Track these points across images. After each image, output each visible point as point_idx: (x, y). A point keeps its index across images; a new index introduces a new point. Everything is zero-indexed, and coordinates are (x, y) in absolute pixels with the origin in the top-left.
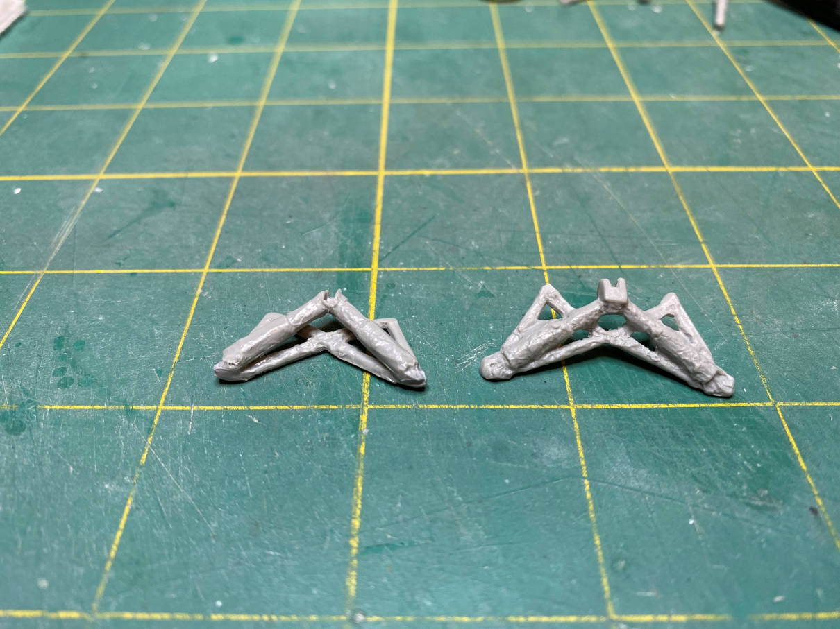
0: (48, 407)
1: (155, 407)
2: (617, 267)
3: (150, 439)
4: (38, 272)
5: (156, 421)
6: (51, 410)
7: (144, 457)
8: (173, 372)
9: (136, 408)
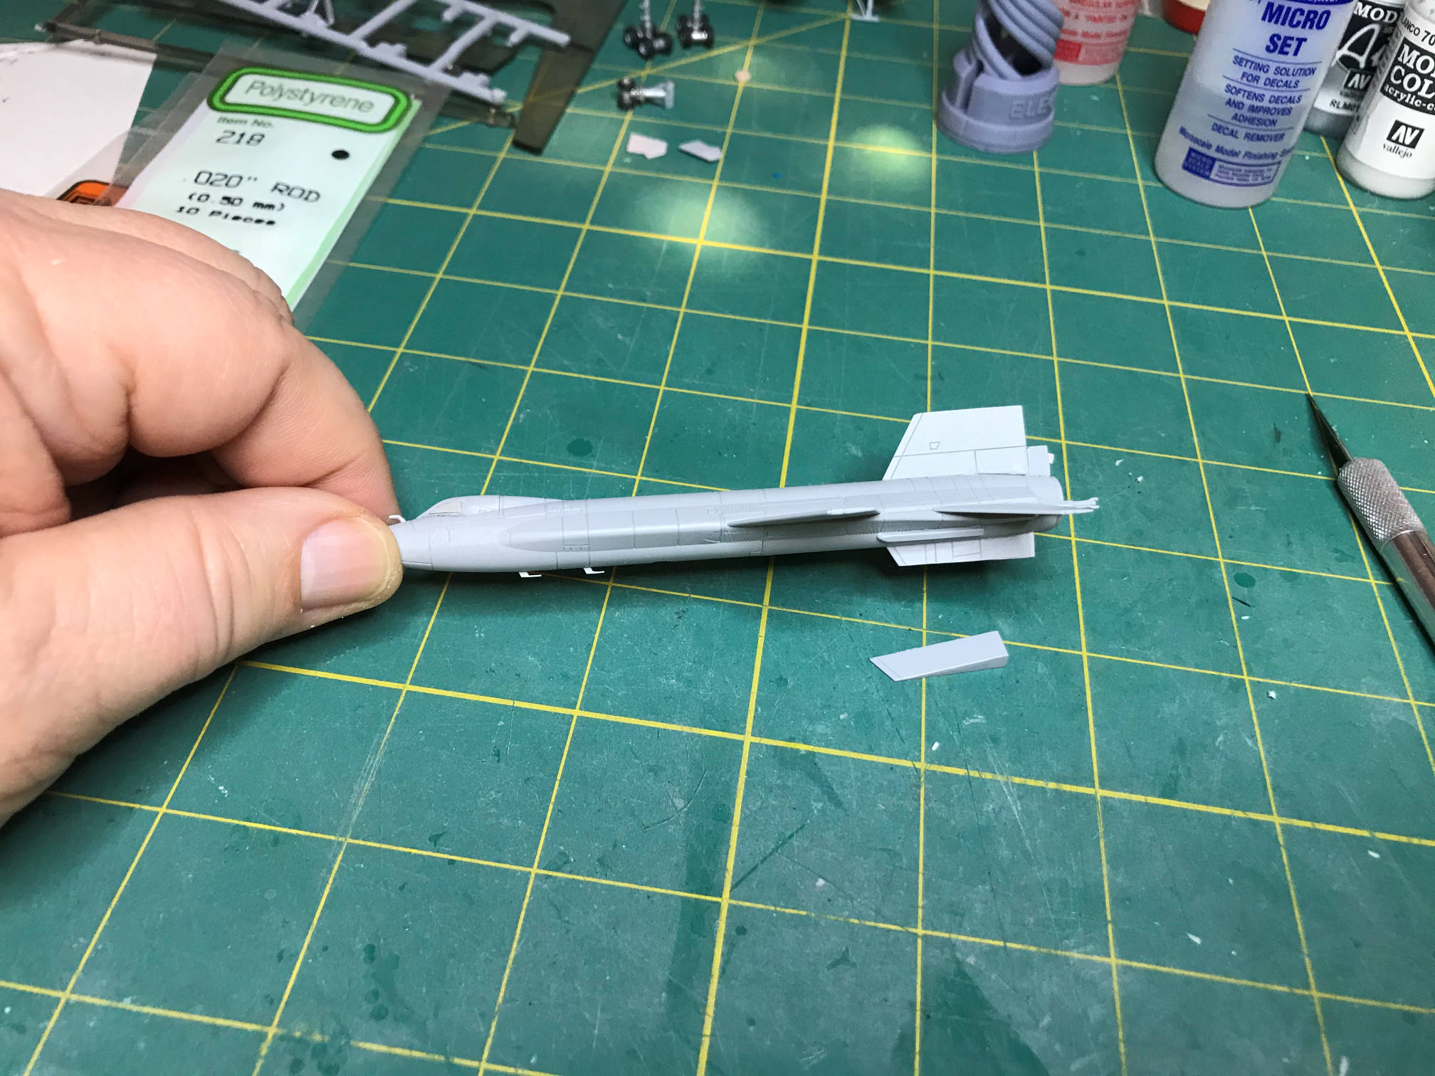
0: (361, 1045)
1: (477, 1063)
2: (1001, 944)
4: (340, 839)
6: (365, 1049)
8: (496, 1018)
9: (457, 1061)
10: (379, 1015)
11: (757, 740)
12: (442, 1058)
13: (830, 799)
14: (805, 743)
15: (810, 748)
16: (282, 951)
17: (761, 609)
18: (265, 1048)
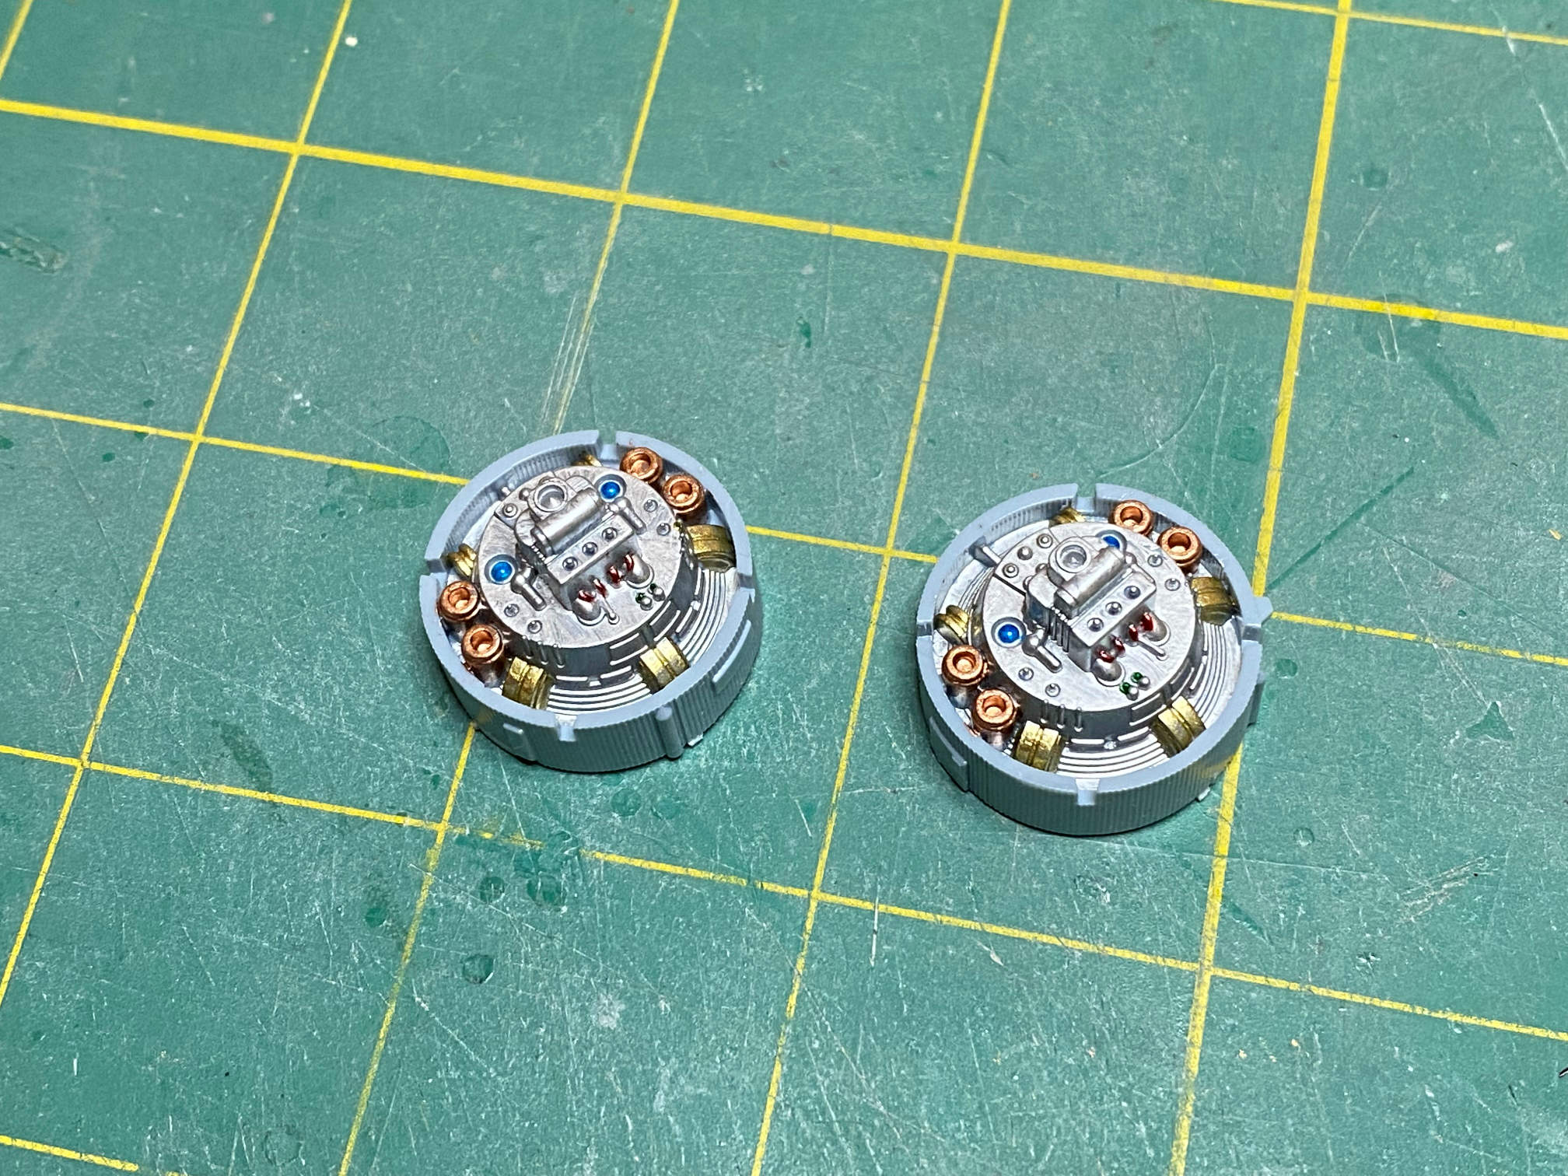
0: (599, 855)
1: (805, 892)
3: (801, 962)
5: (809, 925)
6: (606, 863)
7: (792, 1000)
8: (835, 815)
9: (768, 886)
11: (1321, 299)
12: (744, 882)
13: (1471, 415)
14: (1421, 304)
15: (1432, 314)
17: (1332, 19)
18: (433, 855)
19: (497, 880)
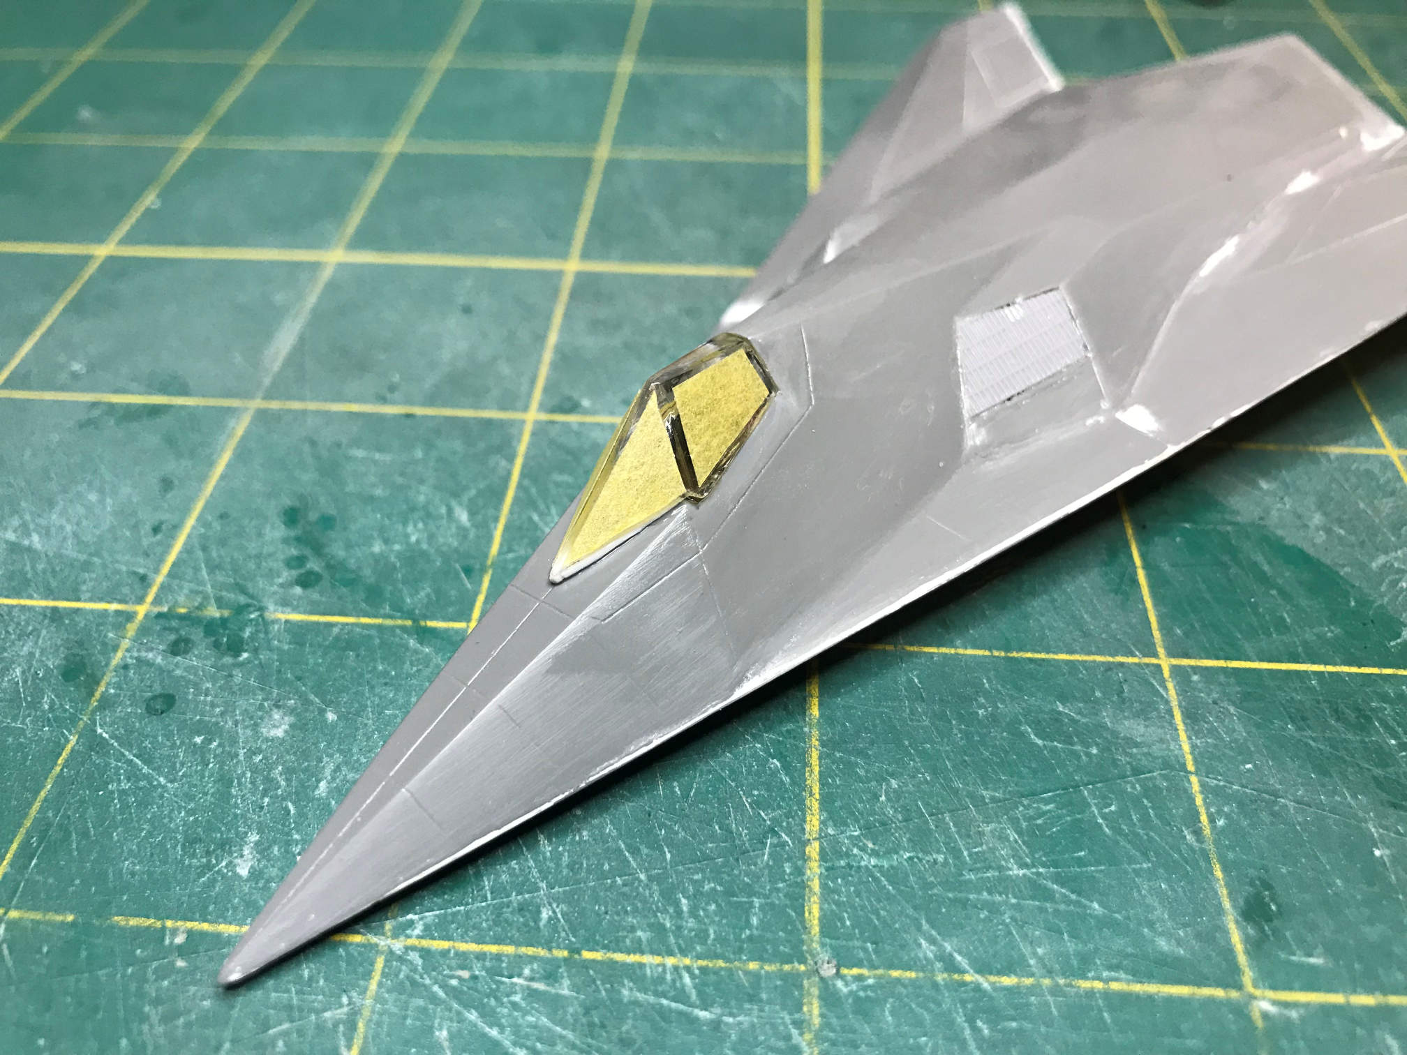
0: (281, 616)
1: (463, 624)
4: (247, 403)
6: (286, 620)
8: (490, 572)
9: (431, 624)
10: (306, 581)
12: (409, 623)
16: (161, 523)
18: (132, 629)
19: (187, 641)
